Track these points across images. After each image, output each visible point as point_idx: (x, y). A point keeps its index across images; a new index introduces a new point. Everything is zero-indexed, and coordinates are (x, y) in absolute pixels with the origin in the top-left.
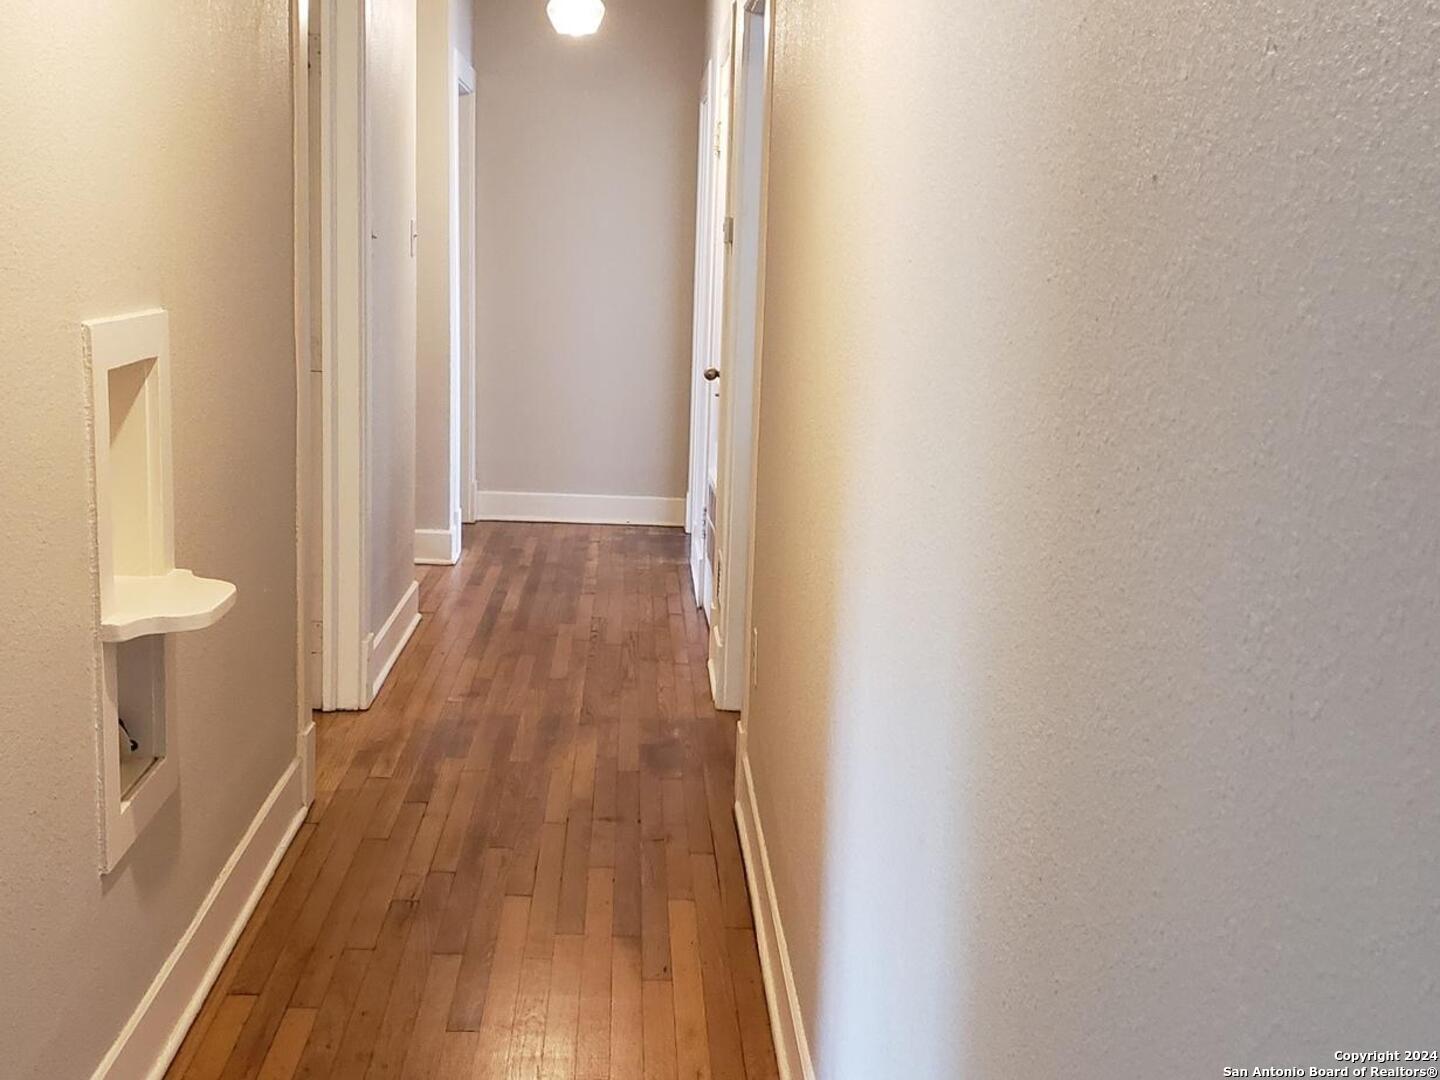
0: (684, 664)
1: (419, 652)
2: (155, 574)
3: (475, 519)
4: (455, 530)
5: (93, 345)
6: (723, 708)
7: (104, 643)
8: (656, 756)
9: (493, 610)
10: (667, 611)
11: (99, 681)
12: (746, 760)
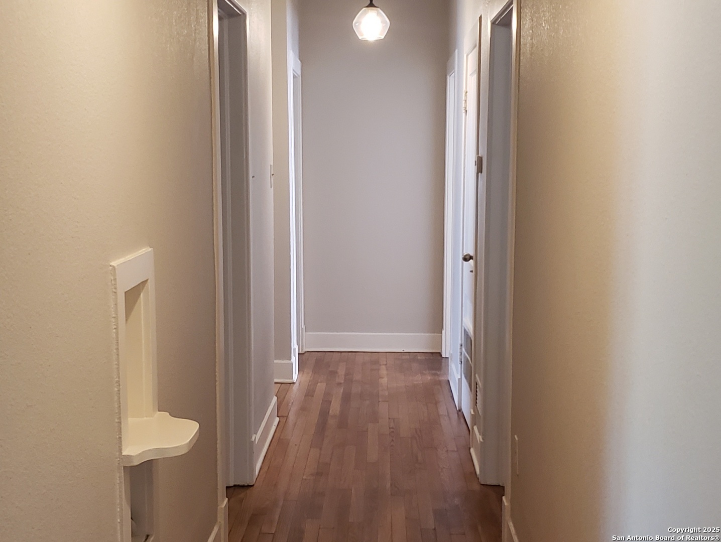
1: (281, 444)
2: (148, 417)
3: (304, 351)
4: (295, 360)
5: (117, 277)
6: (488, 483)
7: (124, 467)
8: (445, 518)
9: (324, 414)
10: (438, 413)
11: (120, 492)
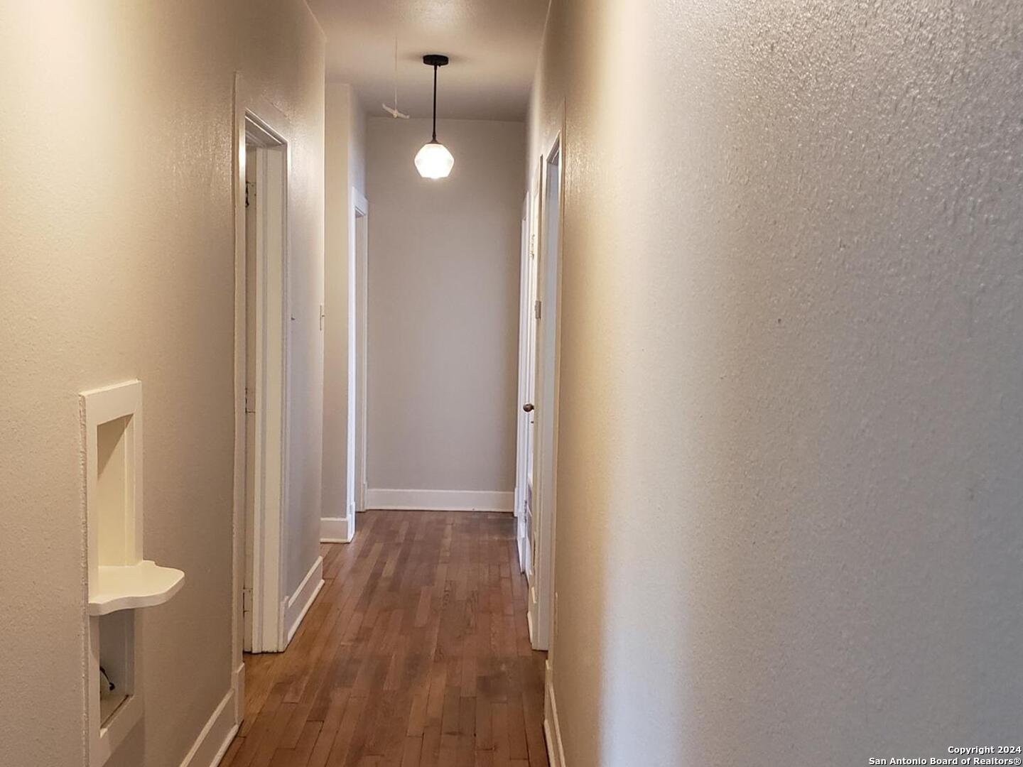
0: (510, 615)
1: (322, 608)
2: (128, 565)
3: (366, 509)
4: (351, 518)
5: (87, 409)
6: (538, 649)
7: (91, 616)
8: (488, 686)
9: (376, 576)
10: (500, 574)
11: (86, 643)
12: (552, 690)
